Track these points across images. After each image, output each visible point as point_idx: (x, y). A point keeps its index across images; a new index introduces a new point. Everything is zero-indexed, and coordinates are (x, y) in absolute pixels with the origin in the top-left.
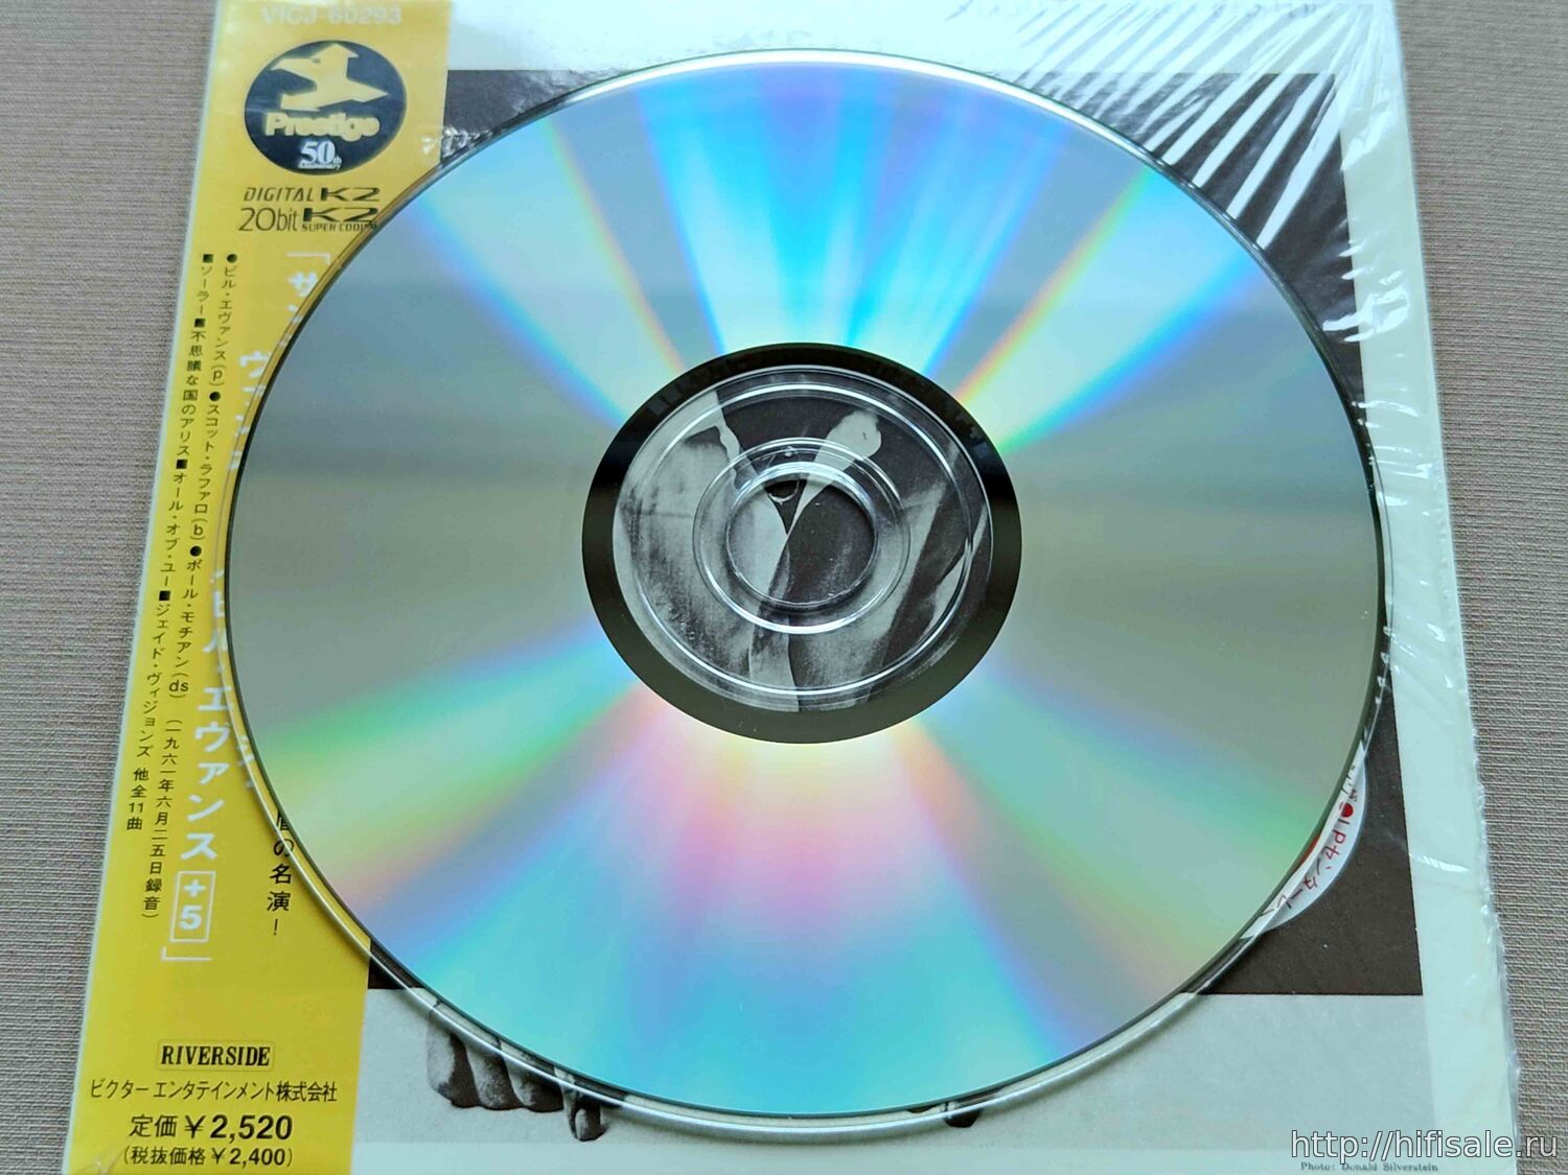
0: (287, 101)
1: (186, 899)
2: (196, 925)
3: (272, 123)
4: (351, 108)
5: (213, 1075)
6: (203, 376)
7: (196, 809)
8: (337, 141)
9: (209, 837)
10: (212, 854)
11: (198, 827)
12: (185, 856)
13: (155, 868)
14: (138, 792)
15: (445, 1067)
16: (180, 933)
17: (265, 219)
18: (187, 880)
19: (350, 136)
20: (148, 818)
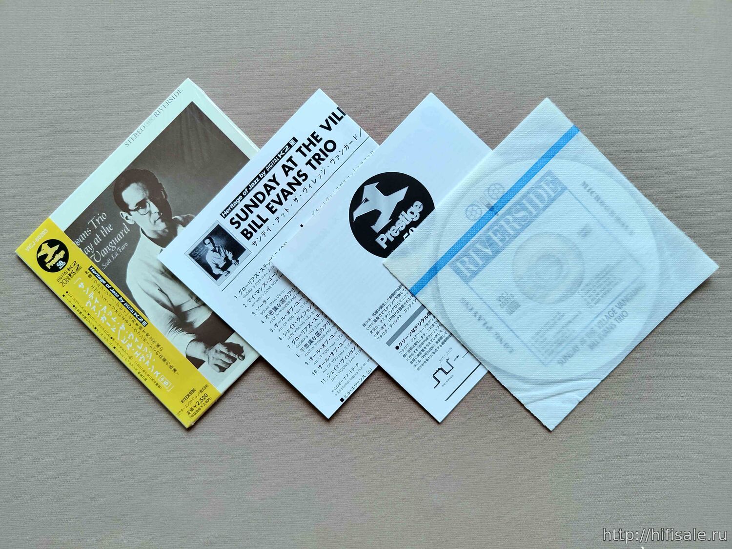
0: (47, 260)
1: (163, 382)
2: (168, 383)
3: (48, 266)
4: (57, 252)
5: (190, 398)
6: (83, 313)
7: (151, 370)
8: (61, 259)
9: (157, 372)
10: (159, 373)
11: (154, 372)
12: (157, 377)
13: (155, 382)
14: (141, 375)
15: (218, 369)
16: (167, 386)
17: (65, 282)
18: (160, 379)
19: (62, 257)
20: (146, 377)
